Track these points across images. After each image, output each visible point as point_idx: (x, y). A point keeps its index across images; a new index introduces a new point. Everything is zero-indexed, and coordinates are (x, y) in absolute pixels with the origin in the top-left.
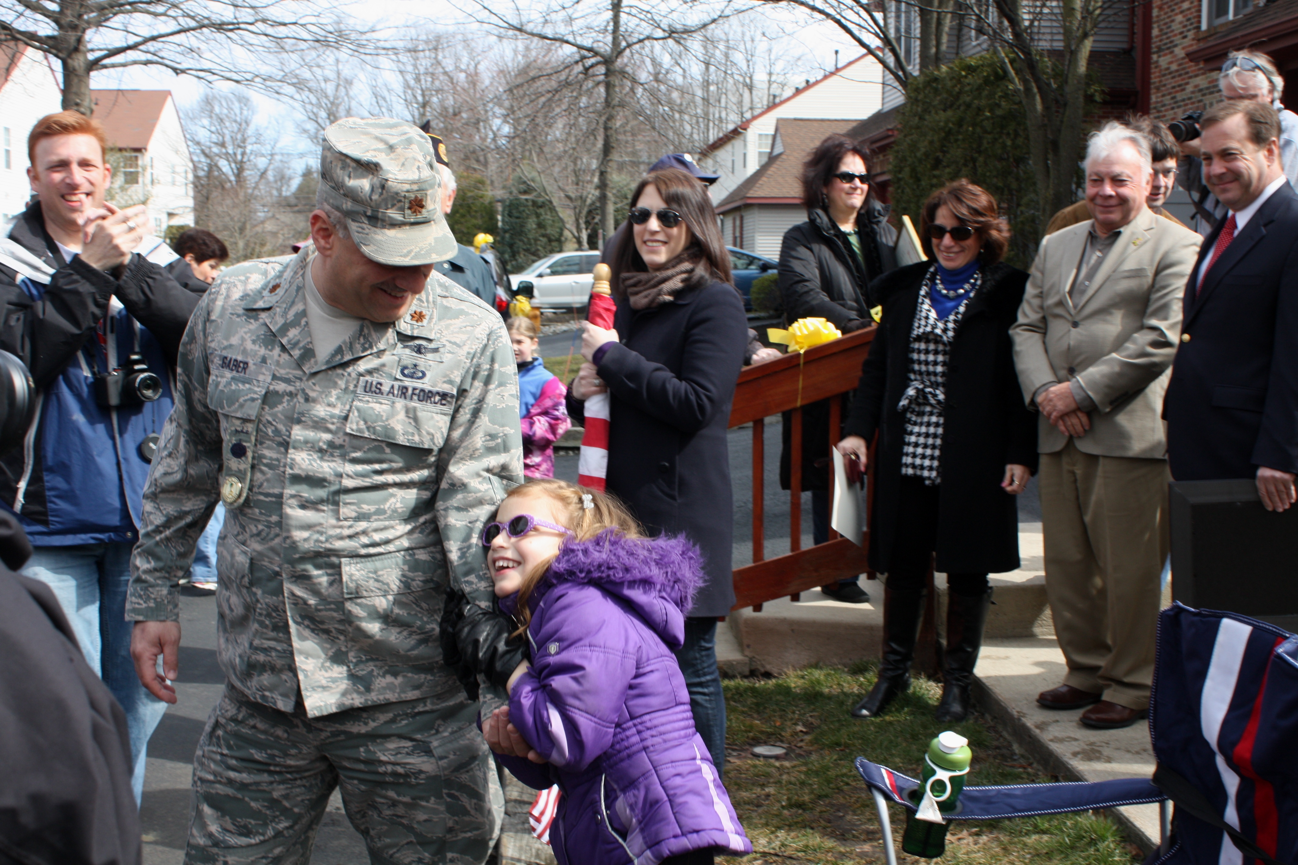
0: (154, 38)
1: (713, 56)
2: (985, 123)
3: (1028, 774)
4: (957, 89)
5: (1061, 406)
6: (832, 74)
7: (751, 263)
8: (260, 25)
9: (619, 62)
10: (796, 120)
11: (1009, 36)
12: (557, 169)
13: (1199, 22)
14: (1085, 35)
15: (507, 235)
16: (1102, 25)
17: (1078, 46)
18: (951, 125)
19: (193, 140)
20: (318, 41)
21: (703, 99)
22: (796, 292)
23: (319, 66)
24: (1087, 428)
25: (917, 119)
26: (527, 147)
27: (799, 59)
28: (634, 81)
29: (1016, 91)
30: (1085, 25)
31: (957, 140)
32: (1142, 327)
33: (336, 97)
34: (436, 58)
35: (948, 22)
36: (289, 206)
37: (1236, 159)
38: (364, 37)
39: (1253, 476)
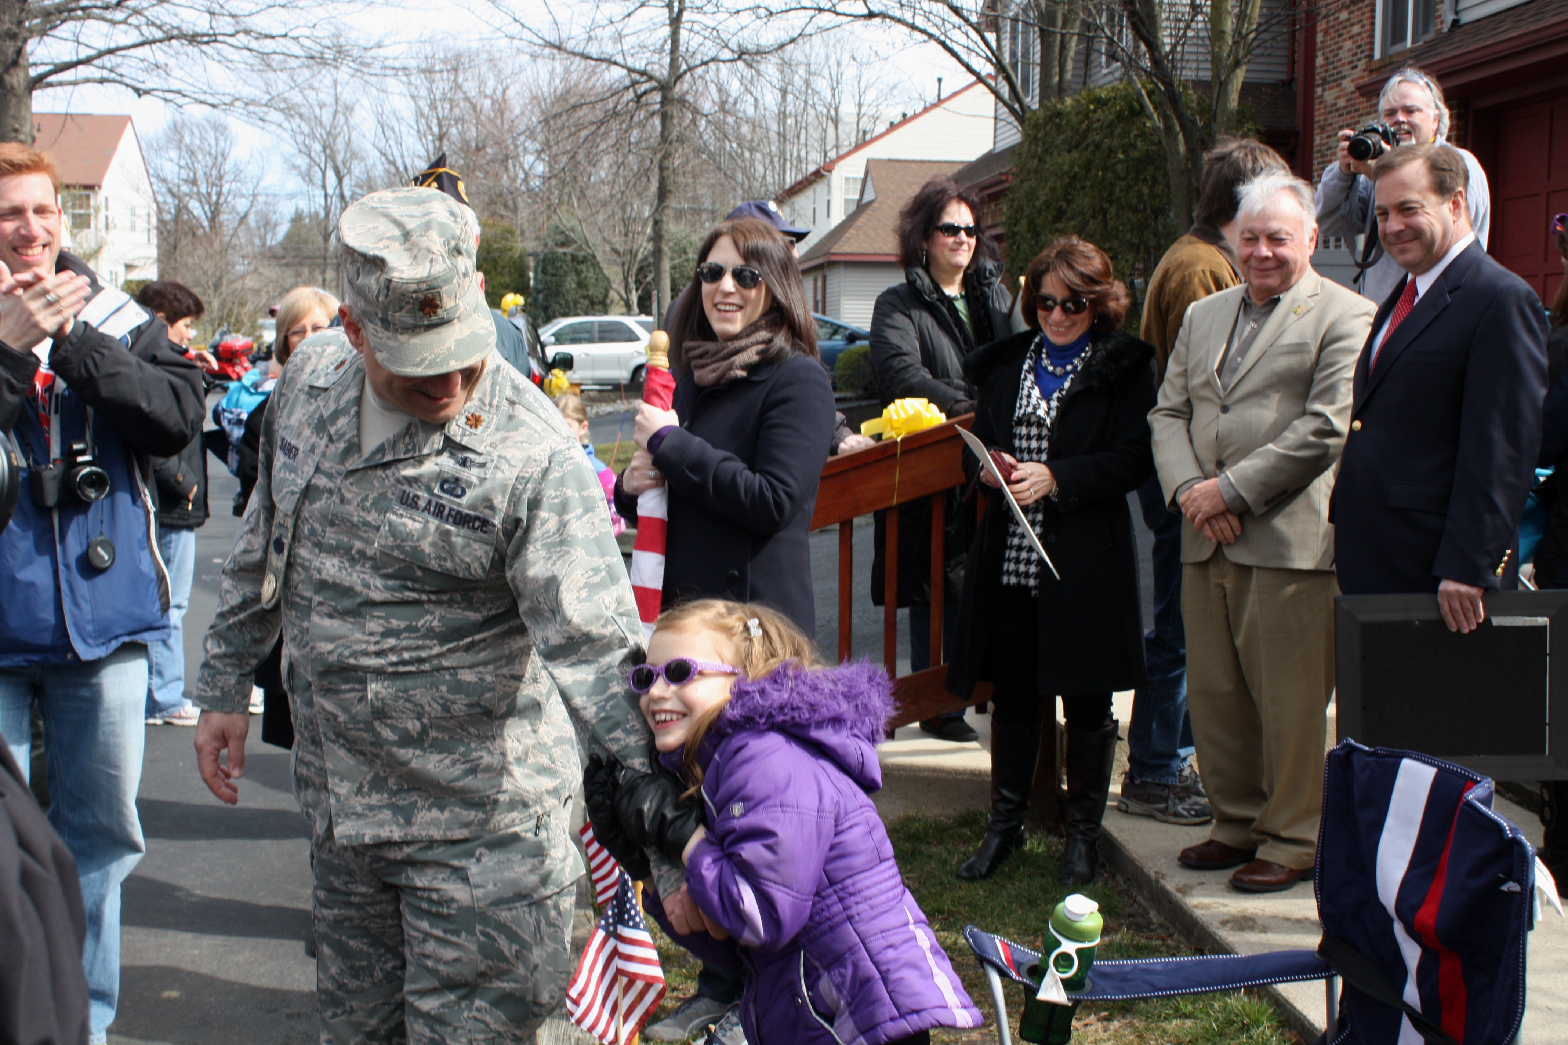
0: (111, 51)
1: (791, 83)
2: (1119, 167)
3: (1168, 947)
4: (1084, 126)
5: (1206, 507)
6: (934, 106)
7: (835, 333)
8: (241, 37)
9: (678, 90)
10: (890, 160)
11: (1146, 63)
12: (601, 218)
13: (1372, 49)
14: (1237, 64)
15: (541, 297)
16: (1258, 51)
17: (1228, 76)
18: (1076, 169)
19: (158, 177)
20: (312, 58)
21: (779, 134)
22: (892, 367)
23: (312, 88)
24: (1238, 533)
25: (1036, 161)
26: (567, 190)
27: (894, 88)
28: (696, 112)
29: (1155, 129)
30: (1237, 51)
31: (1083, 187)
32: (1304, 413)
33: (333, 126)
34: (455, 80)
35: (1073, 46)
36: (275, 257)
37: (1416, 214)
38: (369, 54)
39: (1435, 590)
